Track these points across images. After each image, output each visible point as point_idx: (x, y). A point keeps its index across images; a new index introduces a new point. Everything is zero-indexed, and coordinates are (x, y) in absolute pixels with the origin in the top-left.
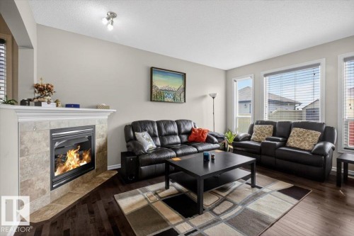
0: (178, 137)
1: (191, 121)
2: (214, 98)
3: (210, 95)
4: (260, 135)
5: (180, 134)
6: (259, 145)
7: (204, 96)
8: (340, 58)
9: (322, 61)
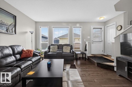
0: (13, 57)
1: (20, 46)
2: (32, 33)
3: (30, 32)
5: (14, 54)
6: (56, 53)
7: (26, 32)
8: (73, 27)
9: (69, 27)
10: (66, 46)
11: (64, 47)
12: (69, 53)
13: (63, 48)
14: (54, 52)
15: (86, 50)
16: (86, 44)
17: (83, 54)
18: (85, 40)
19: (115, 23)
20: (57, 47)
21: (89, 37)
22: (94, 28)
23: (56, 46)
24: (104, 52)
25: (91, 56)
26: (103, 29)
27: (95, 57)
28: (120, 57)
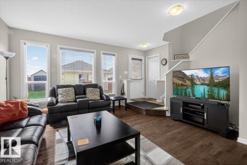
2: (7, 58)
4: (67, 97)
8: (102, 52)
9: (95, 51)
10: (92, 89)
11: (88, 90)
12: (99, 100)
13: (87, 92)
14: (69, 102)
15: (123, 94)
16: (123, 84)
17: (119, 100)
18: (120, 77)
19: (158, 55)
20: (73, 90)
21: (126, 72)
22: (133, 59)
23: (71, 88)
24: (145, 95)
25: (131, 101)
26: (143, 61)
27: (136, 102)
28: (174, 98)
